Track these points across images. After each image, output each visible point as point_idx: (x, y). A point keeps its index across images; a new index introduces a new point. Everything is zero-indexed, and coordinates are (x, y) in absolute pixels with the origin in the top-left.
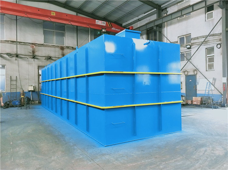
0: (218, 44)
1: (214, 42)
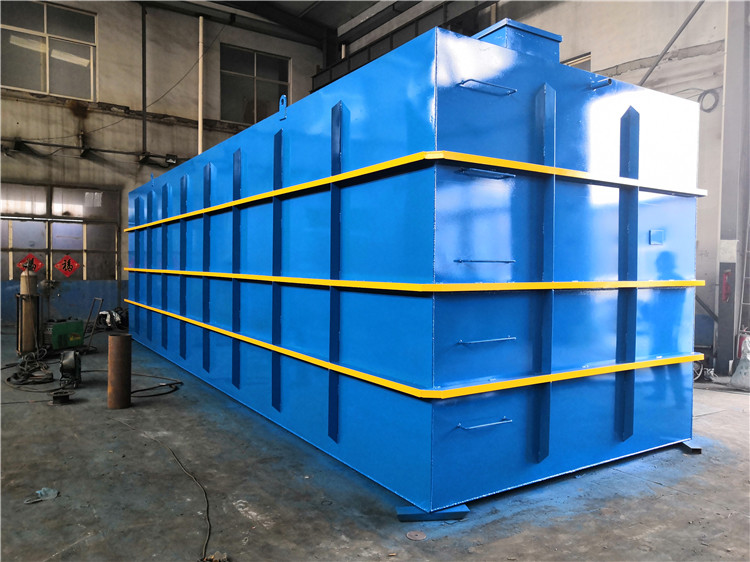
0: (706, 93)
1: (687, 82)
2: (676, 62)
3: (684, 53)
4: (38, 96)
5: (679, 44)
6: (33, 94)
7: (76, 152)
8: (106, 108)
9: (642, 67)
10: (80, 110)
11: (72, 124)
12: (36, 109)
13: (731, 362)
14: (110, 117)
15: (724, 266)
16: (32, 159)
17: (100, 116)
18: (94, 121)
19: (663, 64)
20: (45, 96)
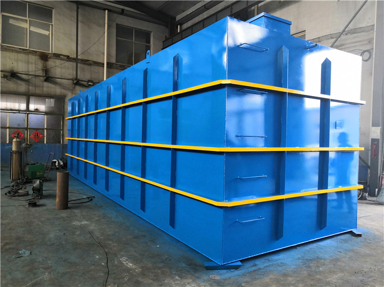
0: (365, 51)
1: (355, 46)
2: (349, 36)
3: (354, 31)
4: (23, 50)
5: (351, 27)
6: (20, 49)
7: (42, 78)
8: (57, 56)
9: (332, 38)
10: (44, 57)
11: (40, 64)
12: (22, 56)
13: (377, 190)
14: (60, 61)
15: (373, 140)
16: (19, 82)
17: (55, 60)
18: (51, 63)
19: (343, 37)
20: (27, 50)
